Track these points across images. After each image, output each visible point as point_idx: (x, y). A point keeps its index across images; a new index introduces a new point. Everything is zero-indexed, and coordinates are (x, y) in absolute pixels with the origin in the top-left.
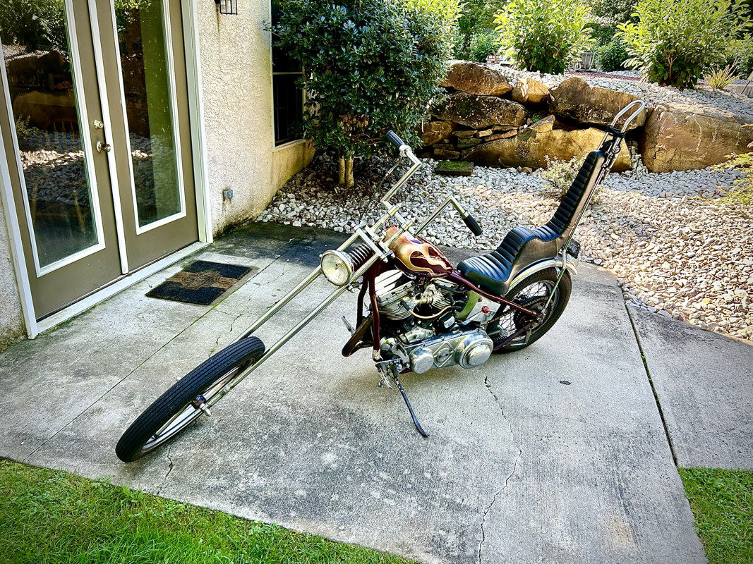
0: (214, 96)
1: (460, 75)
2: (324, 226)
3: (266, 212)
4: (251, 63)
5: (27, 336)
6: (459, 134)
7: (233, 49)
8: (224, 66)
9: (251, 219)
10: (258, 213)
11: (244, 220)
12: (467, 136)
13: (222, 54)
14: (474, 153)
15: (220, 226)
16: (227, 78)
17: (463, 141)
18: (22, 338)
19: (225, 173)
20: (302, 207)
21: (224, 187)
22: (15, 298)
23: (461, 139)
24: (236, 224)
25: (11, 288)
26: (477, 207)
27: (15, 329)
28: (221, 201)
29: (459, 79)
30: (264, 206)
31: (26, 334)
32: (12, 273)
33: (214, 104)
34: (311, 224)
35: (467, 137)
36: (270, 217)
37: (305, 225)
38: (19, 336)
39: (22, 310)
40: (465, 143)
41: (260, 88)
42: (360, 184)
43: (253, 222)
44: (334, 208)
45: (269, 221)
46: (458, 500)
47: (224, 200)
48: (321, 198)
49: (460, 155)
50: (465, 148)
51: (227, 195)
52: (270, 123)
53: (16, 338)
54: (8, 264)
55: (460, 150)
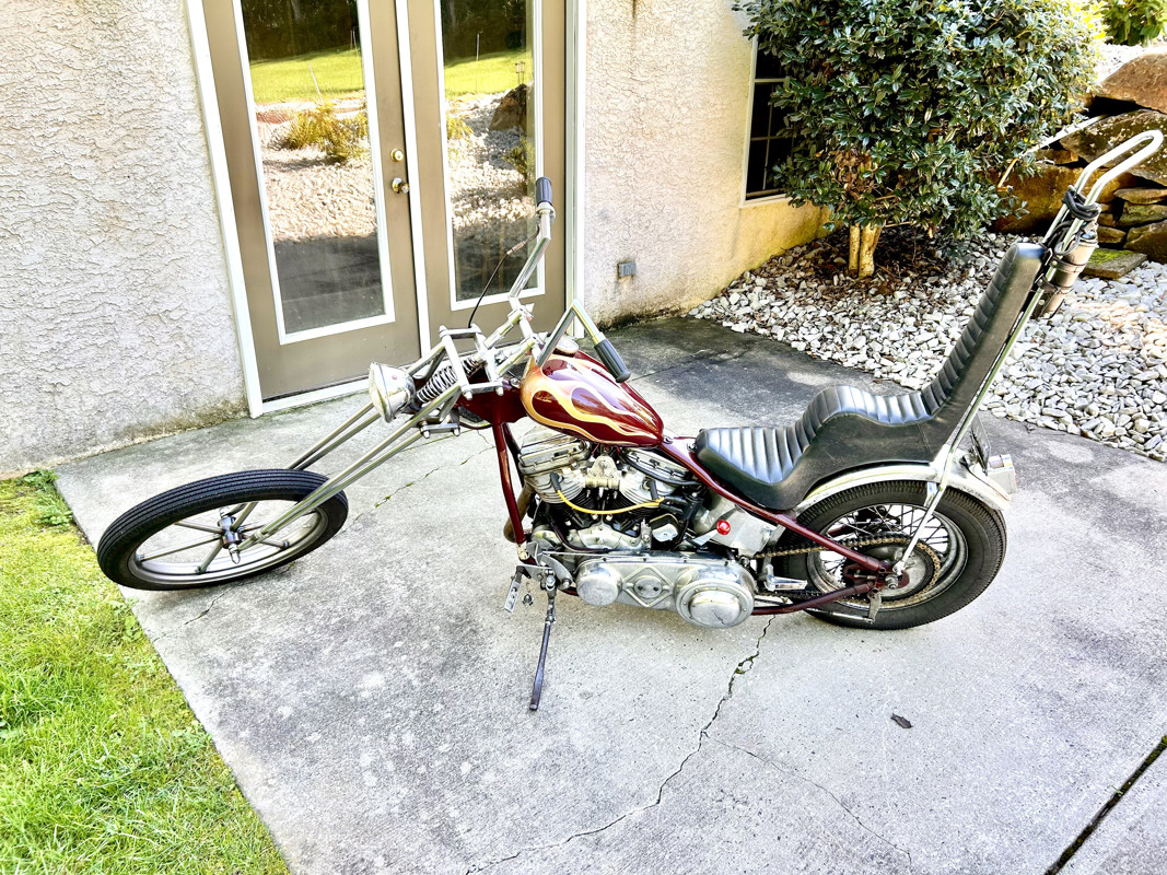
0: (614, 118)
1: (1151, 77)
2: (780, 337)
3: (709, 303)
4: (703, 65)
5: (249, 414)
6: (1127, 195)
7: (665, 44)
8: (640, 73)
9: (677, 311)
10: (696, 303)
11: (661, 311)
12: (1144, 200)
13: (636, 53)
14: (1153, 236)
15: (606, 316)
16: (642, 90)
17: (1133, 210)
18: (243, 414)
19: (626, 236)
20: (764, 302)
21: (621, 257)
22: (236, 365)
23: (1131, 204)
24: (641, 316)
25: (232, 351)
26: (1085, 343)
27: (234, 402)
28: (613, 278)
29: (1149, 84)
30: (710, 294)
31: (247, 410)
32: (234, 333)
33: (612, 130)
34: (761, 331)
35: (1143, 202)
36: (708, 311)
37: (753, 331)
38: (239, 410)
39: (244, 381)
40: (1138, 214)
41: (722, 104)
42: (883, 274)
43: (679, 317)
44: (812, 308)
45: (703, 318)
46: (461, 828)
47: (619, 277)
48: (804, 290)
49: (1125, 239)
50: (1137, 224)
51: (625, 269)
52: (739, 161)
53: (235, 413)
54: (228, 323)
55: (1126, 228)
